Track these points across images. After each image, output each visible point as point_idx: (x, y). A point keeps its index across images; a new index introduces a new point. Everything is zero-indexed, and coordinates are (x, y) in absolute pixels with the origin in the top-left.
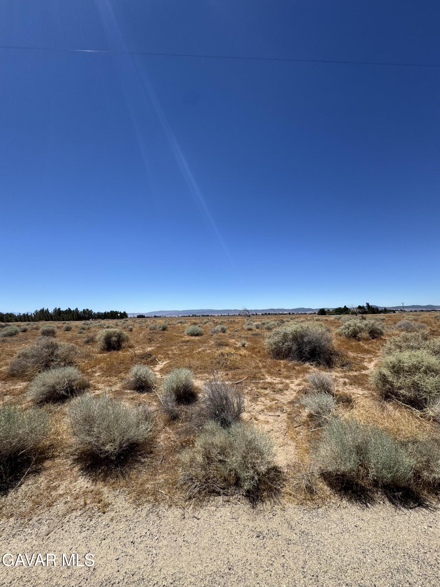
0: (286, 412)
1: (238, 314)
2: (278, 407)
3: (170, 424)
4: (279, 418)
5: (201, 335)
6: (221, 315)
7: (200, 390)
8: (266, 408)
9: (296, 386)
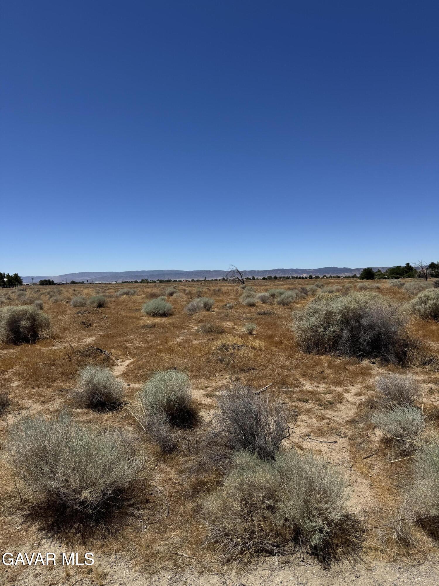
0: (346, 436)
1: (221, 278)
2: (332, 429)
3: (165, 459)
4: (336, 444)
5: (171, 315)
6: (193, 280)
7: (200, 404)
8: (314, 432)
9: (354, 397)
